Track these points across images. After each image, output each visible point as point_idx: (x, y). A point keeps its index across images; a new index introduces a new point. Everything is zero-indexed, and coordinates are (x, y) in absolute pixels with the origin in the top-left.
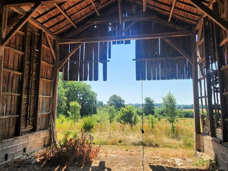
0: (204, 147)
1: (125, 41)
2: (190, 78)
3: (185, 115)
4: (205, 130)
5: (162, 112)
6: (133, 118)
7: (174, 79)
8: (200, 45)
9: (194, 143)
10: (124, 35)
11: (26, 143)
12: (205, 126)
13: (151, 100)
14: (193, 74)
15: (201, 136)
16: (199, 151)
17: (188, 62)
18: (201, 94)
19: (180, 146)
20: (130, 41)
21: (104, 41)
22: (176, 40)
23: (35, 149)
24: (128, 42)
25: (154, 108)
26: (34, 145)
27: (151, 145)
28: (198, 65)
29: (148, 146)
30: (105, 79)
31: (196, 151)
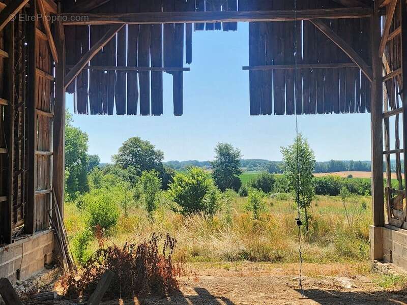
0: (391, 252)
1: (224, 24)
2: (366, 111)
3: (316, 188)
4: (394, 218)
5: (259, 181)
6: (207, 200)
7: (333, 112)
8: (390, 41)
9: (370, 246)
10: (222, 10)
11: (20, 258)
12: (395, 211)
13: (231, 152)
14: (373, 102)
15: (386, 231)
16: (382, 260)
17: (363, 75)
18: (388, 146)
19: (329, 257)
20: (236, 23)
21: (174, 23)
22: (337, 27)
23: (33, 271)
24: (232, 27)
25: (239, 173)
26: (31, 263)
27: (266, 259)
28: (383, 83)
29: (261, 261)
30: (178, 111)
31: (376, 261)
